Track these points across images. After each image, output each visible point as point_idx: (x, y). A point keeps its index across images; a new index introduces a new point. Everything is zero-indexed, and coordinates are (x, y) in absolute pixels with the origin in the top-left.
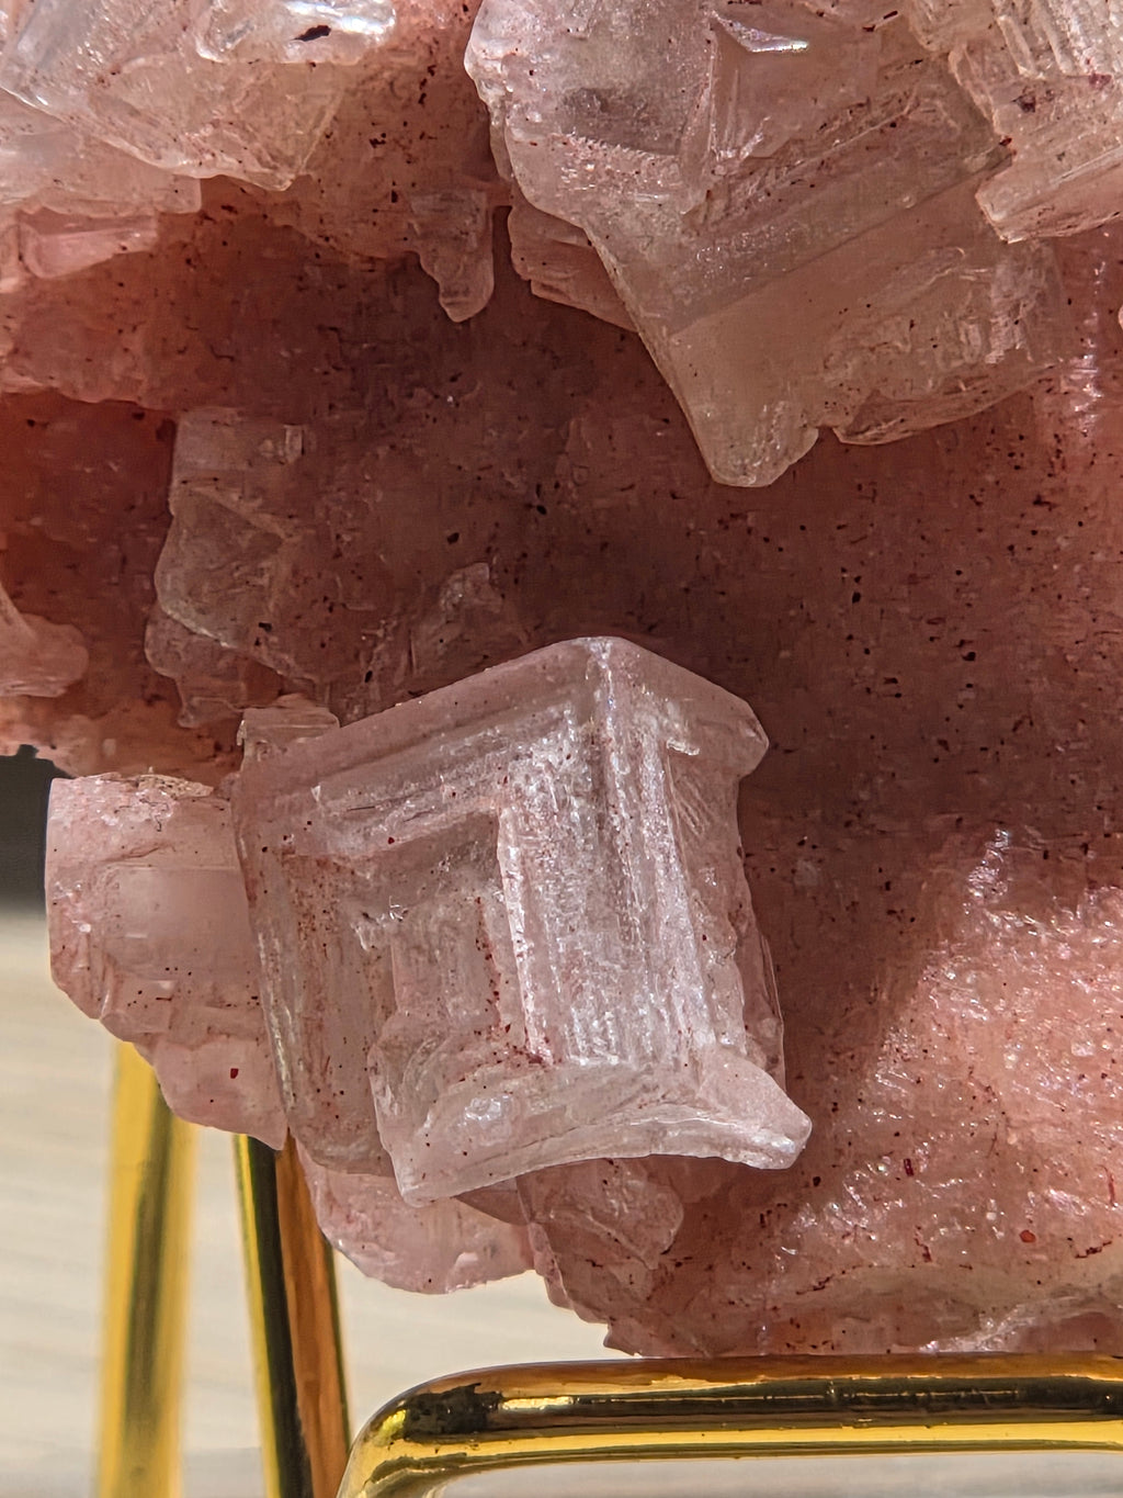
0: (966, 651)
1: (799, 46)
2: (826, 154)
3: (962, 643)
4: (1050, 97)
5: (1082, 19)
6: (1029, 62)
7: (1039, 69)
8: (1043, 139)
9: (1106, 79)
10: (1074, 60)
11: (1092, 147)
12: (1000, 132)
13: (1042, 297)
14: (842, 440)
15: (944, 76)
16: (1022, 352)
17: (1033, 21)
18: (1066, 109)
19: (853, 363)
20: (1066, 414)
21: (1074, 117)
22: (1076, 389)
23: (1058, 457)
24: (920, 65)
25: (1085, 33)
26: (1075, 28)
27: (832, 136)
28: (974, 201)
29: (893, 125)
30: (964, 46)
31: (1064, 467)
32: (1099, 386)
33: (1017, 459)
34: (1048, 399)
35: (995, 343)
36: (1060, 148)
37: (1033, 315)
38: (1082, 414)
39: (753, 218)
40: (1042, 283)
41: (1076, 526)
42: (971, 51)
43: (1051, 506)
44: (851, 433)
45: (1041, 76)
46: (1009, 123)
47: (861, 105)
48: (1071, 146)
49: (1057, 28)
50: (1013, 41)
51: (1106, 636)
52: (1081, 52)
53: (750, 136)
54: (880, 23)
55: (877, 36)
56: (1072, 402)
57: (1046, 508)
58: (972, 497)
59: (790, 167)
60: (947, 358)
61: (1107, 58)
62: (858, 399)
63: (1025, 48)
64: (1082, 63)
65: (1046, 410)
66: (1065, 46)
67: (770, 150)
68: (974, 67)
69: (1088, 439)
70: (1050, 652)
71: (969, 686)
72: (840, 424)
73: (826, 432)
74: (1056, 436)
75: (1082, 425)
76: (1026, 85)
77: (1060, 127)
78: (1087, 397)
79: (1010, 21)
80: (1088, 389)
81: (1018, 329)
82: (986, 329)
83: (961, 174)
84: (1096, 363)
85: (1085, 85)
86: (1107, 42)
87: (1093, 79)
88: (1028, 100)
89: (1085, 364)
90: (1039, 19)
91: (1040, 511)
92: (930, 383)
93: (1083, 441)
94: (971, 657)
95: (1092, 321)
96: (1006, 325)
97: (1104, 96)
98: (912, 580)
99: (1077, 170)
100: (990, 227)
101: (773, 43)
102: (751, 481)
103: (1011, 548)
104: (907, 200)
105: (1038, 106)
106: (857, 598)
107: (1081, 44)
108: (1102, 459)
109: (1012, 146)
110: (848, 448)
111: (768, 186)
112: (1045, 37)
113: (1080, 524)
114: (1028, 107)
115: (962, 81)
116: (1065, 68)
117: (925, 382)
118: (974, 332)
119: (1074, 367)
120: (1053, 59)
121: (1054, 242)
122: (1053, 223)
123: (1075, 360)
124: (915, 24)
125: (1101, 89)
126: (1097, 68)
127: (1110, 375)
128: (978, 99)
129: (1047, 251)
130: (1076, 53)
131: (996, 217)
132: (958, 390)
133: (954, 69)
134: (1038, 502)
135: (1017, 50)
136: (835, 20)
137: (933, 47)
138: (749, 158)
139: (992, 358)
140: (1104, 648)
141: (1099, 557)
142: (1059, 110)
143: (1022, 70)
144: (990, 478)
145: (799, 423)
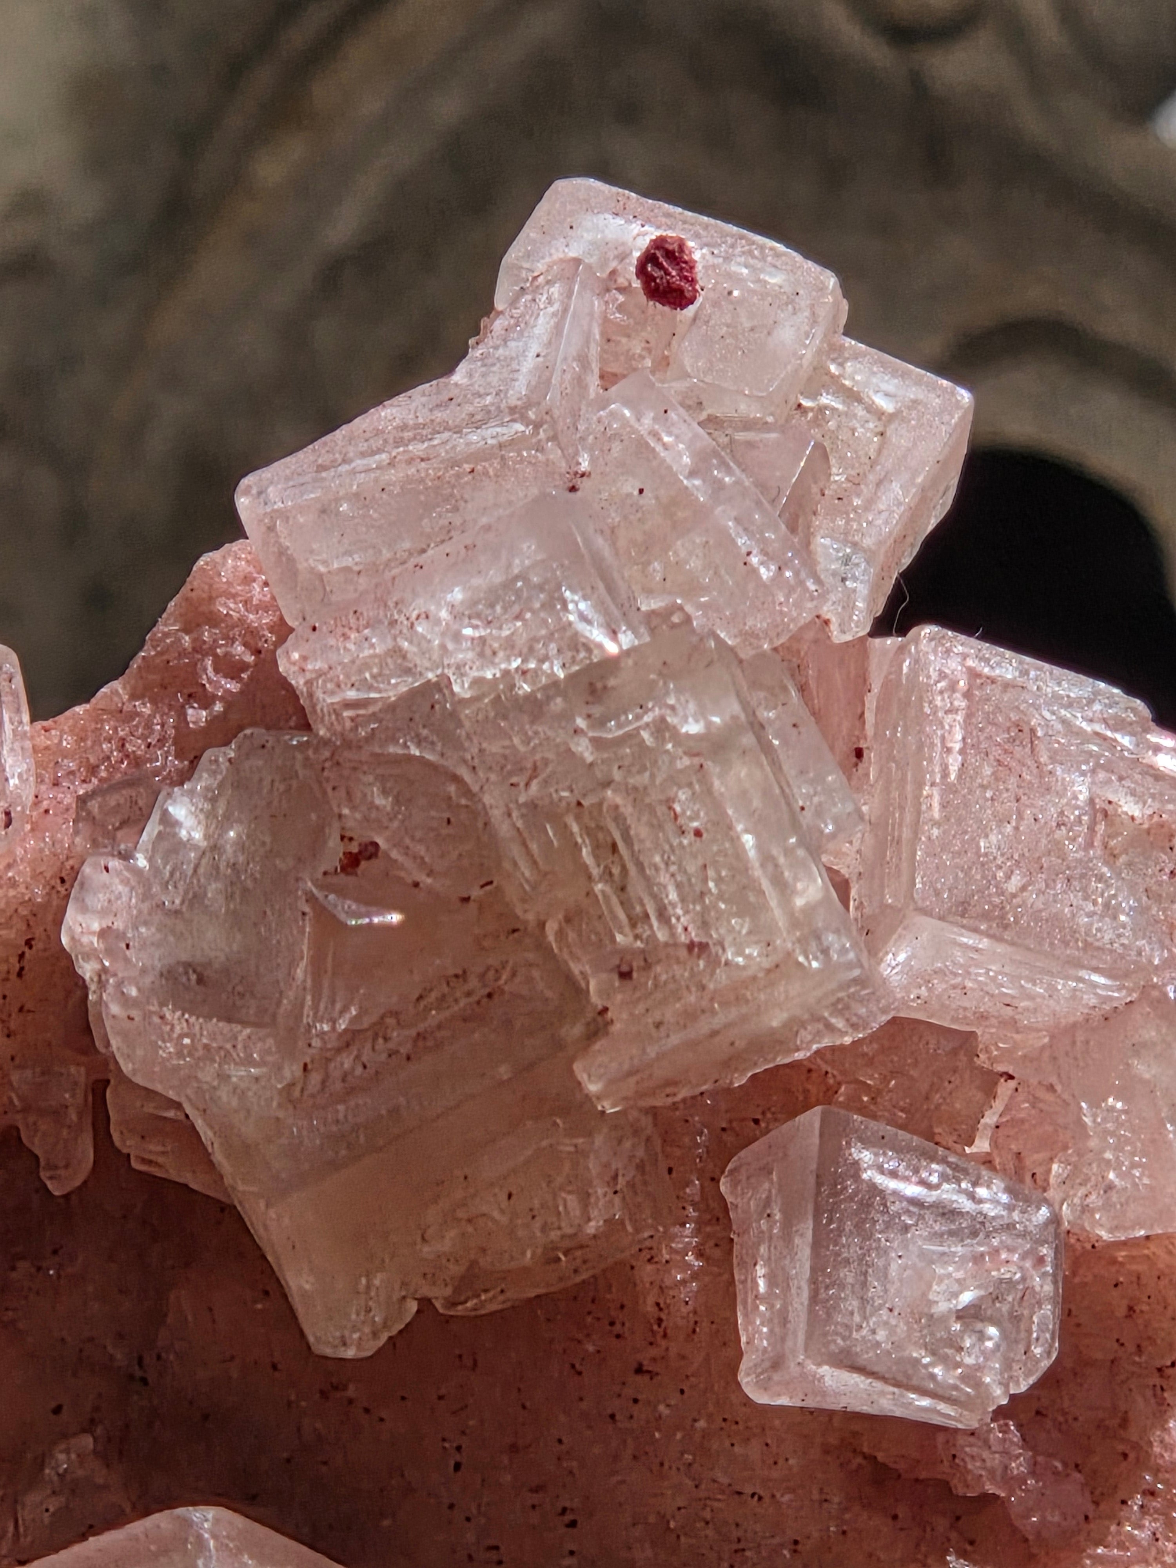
0: (568, 1518)
1: (395, 918)
2: (422, 1027)
3: (564, 1510)
4: (647, 966)
5: (679, 886)
6: (627, 929)
7: (637, 937)
8: (640, 1009)
9: (703, 947)
10: (671, 927)
11: (691, 1016)
12: (596, 1000)
13: (641, 1167)
14: (441, 1311)
15: (541, 946)
16: (622, 1222)
17: (629, 888)
18: (664, 977)
19: (452, 1233)
20: (668, 1282)
21: (672, 986)
22: (678, 1258)
23: (659, 1326)
24: (516, 935)
25: (683, 900)
26: (673, 896)
27: (427, 1009)
28: (571, 1072)
29: (490, 996)
30: (561, 916)
31: (665, 1336)
32: (700, 1255)
33: (617, 1328)
34: (649, 1268)
35: (594, 1213)
36: (657, 1016)
37: (631, 1185)
38: (684, 1282)
39: (351, 1091)
40: (640, 1153)
41: (678, 1394)
42: (568, 920)
43: (652, 1375)
44: (452, 1303)
45: (639, 944)
46: (605, 993)
47: (456, 976)
48: (669, 1014)
49: (654, 897)
50: (611, 911)
51: (708, 1502)
52: (678, 919)
53: (345, 1009)
54: (476, 893)
55: (472, 906)
56: (673, 1272)
57: (647, 1377)
58: (573, 1366)
59: (386, 1039)
60: (544, 1228)
61: (705, 925)
62: (456, 1269)
63: (622, 916)
64: (680, 929)
65: (647, 1280)
66: (663, 915)
67: (366, 1023)
68: (572, 936)
69: (690, 1307)
70: (652, 1519)
71: (572, 1553)
72: (439, 1294)
73: (425, 1304)
74: (658, 1304)
75: (683, 1294)
76: (623, 953)
77: (658, 995)
78: (689, 1266)
79: (608, 889)
80: (690, 1257)
81: (617, 1200)
82: (585, 1198)
83: (558, 1045)
84: (697, 1232)
85: (683, 953)
86: (706, 909)
87: (691, 946)
88: (625, 968)
89: (687, 1232)
90: (636, 887)
91: (642, 1380)
92: (529, 1254)
93: (684, 1310)
94: (573, 1524)
95: (694, 1189)
96: (605, 1195)
97: (702, 963)
98: (514, 1448)
99: (675, 1039)
100: (587, 1097)
101: (369, 915)
102: (350, 1353)
103: (612, 1416)
104: (504, 1071)
105: (635, 975)
106: (457, 1466)
107: (679, 911)
108: (704, 1329)
109: (610, 1014)
110: (448, 1319)
111: (364, 1058)
112: (643, 905)
113: (682, 1392)
114: (625, 976)
115: (560, 949)
116: (662, 935)
117: (523, 1253)
118: (572, 1201)
119: (676, 1236)
120: (651, 927)
121: (653, 1112)
122: (653, 1092)
123: (677, 1229)
124: (511, 893)
125: (699, 957)
126: (694, 935)
127: (711, 1243)
128: (575, 969)
129: (646, 1122)
130: (674, 920)
131: (593, 1088)
132: (559, 1259)
133: (551, 938)
134: (639, 1370)
135: (615, 917)
136: (430, 891)
137: (531, 917)
138: (345, 1030)
139: (592, 1228)
140: (707, 1515)
141: (702, 1424)
142: (655, 978)
143: (619, 938)
144: (591, 1348)
145: (396, 1296)
